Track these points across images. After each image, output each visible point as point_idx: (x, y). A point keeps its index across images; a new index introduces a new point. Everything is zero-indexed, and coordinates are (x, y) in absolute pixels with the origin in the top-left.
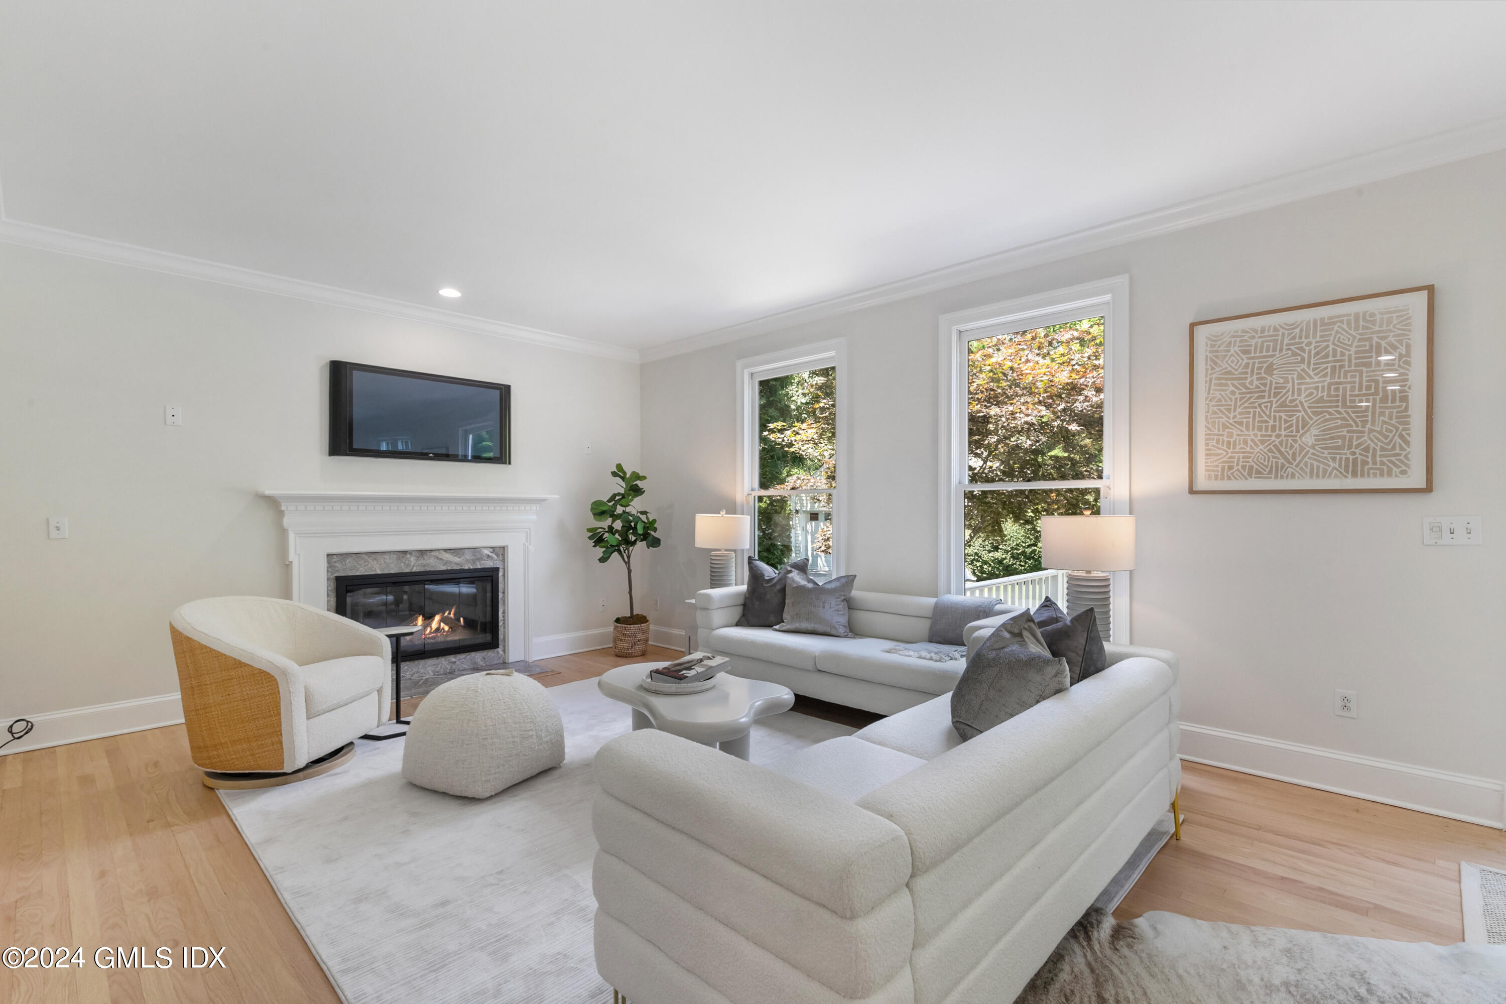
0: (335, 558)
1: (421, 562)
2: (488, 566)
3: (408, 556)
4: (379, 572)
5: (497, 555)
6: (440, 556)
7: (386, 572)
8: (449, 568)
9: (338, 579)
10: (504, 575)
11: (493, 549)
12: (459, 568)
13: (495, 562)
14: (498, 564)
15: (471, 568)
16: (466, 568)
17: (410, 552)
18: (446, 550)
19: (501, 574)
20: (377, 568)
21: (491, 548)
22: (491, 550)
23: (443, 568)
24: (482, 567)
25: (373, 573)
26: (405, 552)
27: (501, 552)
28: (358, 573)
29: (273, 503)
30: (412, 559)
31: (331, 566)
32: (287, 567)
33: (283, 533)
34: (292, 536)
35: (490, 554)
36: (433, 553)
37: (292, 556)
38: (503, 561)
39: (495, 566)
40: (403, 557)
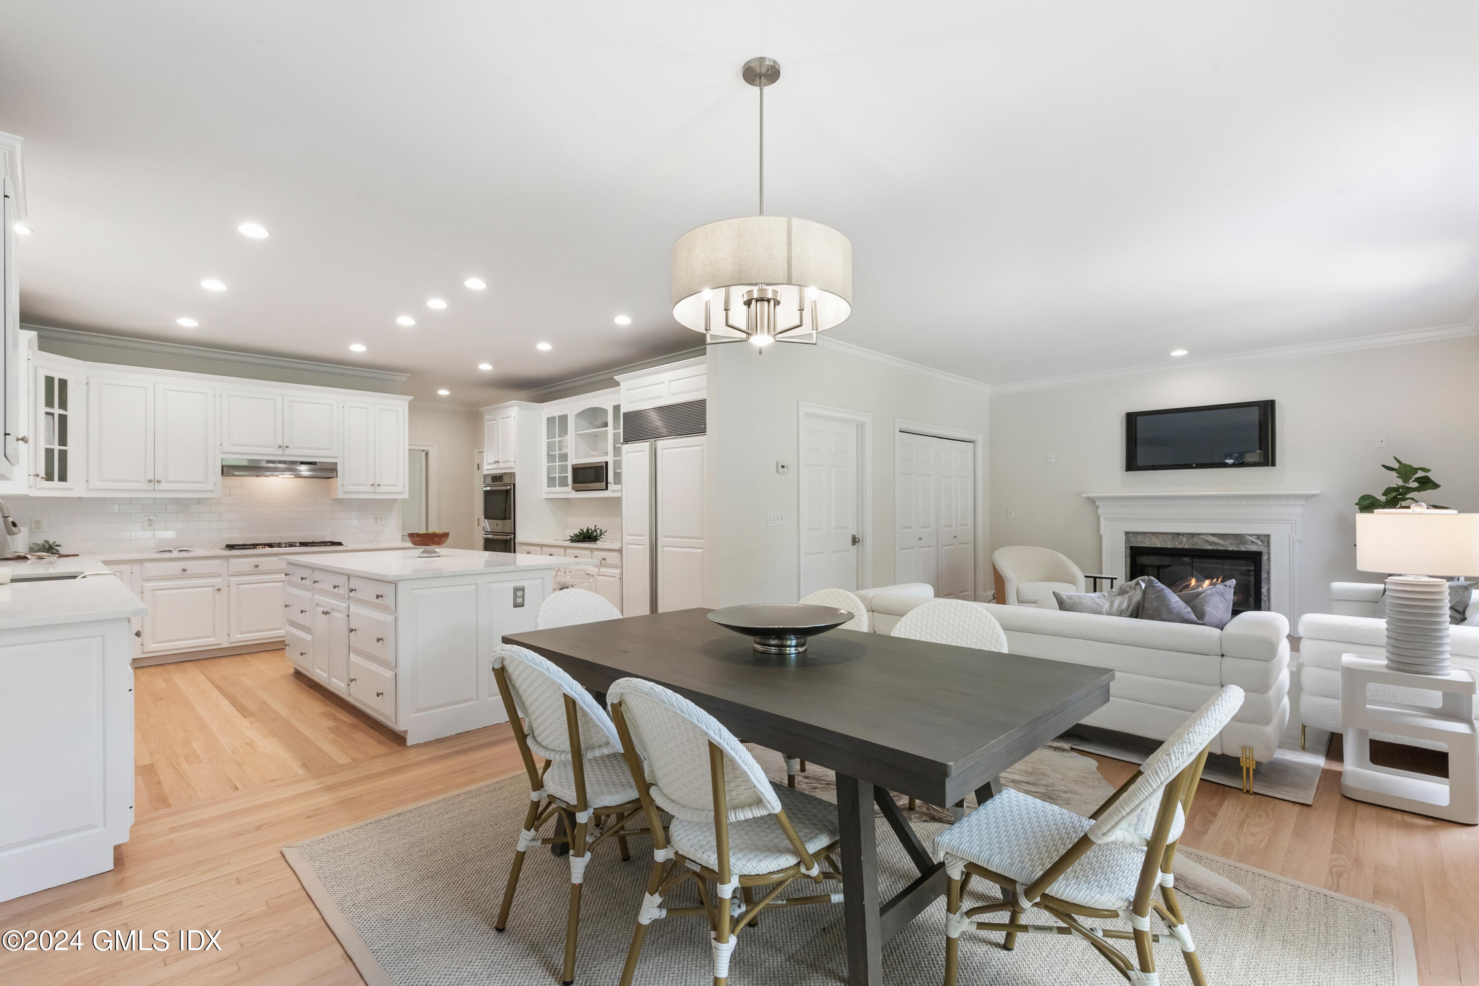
0: (1131, 535)
1: (1191, 541)
2: (1252, 550)
3: (1181, 537)
4: (1159, 546)
5: (1262, 542)
6: (1207, 539)
7: (1164, 546)
8: (1215, 548)
9: (1132, 548)
10: (1269, 559)
11: (1258, 536)
12: (1223, 548)
13: (1260, 547)
14: (1262, 549)
15: (1236, 549)
16: (1231, 549)
17: (1183, 534)
18: (1212, 535)
19: (1265, 558)
20: (1158, 544)
21: (1256, 535)
22: (1256, 537)
23: (1210, 547)
24: (1247, 550)
25: (1155, 546)
26: (1178, 534)
27: (1266, 539)
28: (1145, 546)
29: (1092, 501)
30: (1184, 539)
31: (1127, 540)
32: (1101, 537)
33: (1098, 517)
34: (1102, 521)
35: (1255, 540)
36: (1201, 536)
37: (1102, 532)
38: (1268, 546)
39: (1259, 550)
40: (1177, 537)
